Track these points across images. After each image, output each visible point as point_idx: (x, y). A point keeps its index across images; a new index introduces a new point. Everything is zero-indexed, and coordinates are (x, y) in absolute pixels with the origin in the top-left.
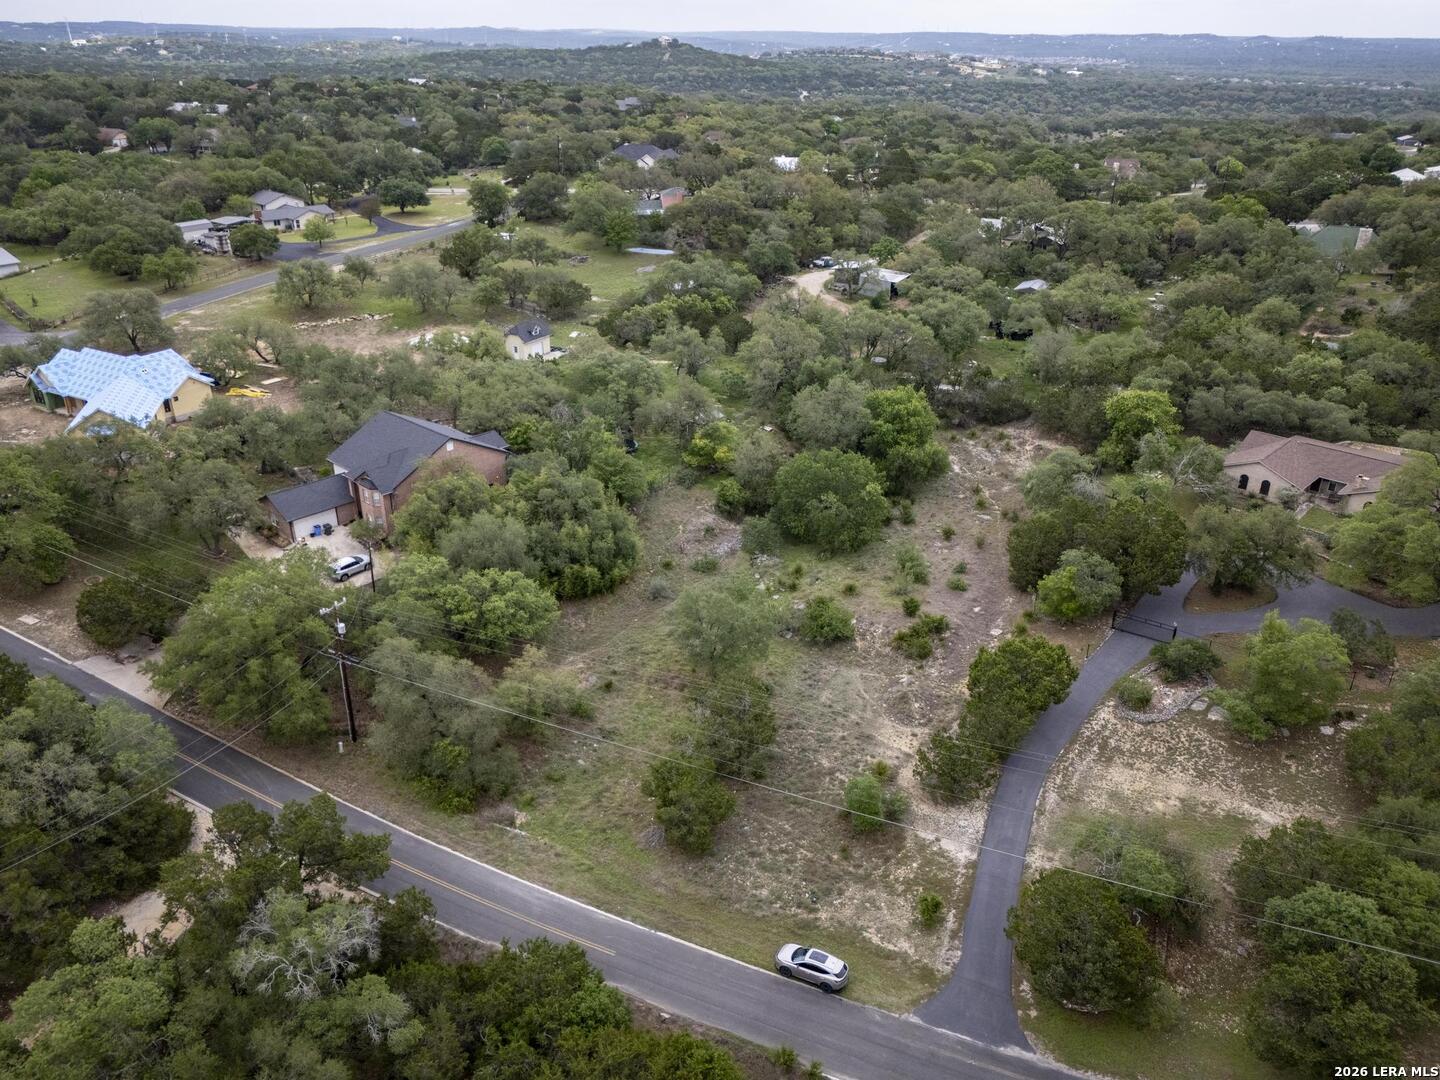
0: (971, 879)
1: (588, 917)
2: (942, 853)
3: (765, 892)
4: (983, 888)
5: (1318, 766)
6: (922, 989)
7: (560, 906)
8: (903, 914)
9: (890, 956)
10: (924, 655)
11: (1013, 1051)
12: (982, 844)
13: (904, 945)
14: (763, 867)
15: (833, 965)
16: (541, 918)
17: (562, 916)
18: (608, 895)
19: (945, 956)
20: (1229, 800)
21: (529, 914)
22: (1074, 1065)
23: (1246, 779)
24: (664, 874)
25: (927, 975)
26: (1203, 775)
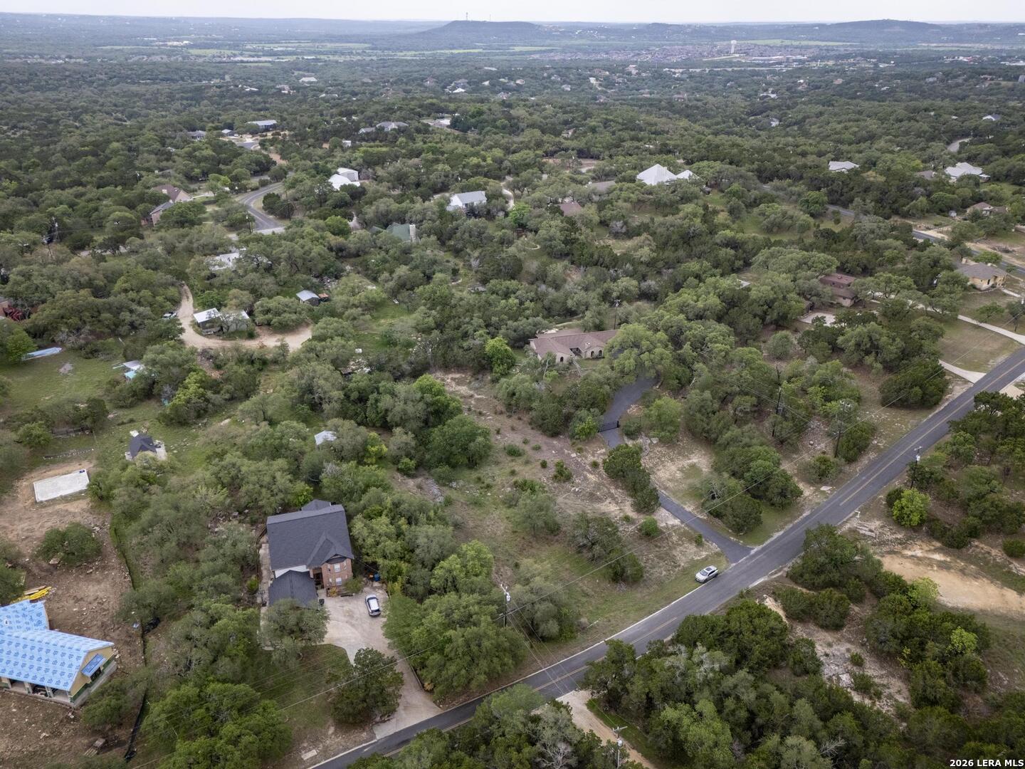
0: (687, 525)
1: (656, 618)
2: (673, 526)
3: (664, 573)
4: (693, 526)
5: (685, 441)
6: (723, 559)
7: (646, 623)
8: (692, 548)
9: (706, 559)
10: (568, 478)
11: (753, 552)
12: (676, 517)
13: (704, 554)
14: (653, 567)
15: (713, 568)
16: (649, 631)
17: (651, 625)
18: (644, 610)
19: (714, 547)
20: (686, 463)
21: (644, 633)
22: (762, 542)
23: (679, 454)
24: (639, 594)
25: (718, 554)
26: (672, 460)
